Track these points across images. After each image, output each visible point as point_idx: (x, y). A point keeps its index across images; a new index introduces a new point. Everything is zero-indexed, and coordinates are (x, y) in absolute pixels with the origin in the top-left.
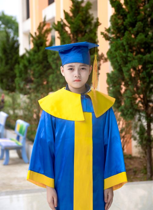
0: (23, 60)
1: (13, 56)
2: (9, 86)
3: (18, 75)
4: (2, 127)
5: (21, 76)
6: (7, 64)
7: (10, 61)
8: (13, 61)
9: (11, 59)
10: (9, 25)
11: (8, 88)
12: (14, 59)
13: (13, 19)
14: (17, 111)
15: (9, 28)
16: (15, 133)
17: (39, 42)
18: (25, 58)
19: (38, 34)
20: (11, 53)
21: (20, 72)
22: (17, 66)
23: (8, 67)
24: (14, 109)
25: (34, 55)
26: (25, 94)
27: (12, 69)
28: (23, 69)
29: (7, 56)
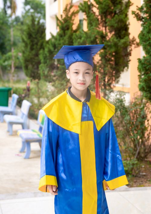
0: (48, 45)
1: (38, 41)
2: (34, 73)
3: (42, 61)
4: (24, 117)
5: (45, 62)
6: (32, 49)
7: (35, 47)
8: (39, 47)
9: (37, 44)
10: (39, 10)
11: (33, 75)
12: (39, 44)
13: (42, 3)
14: (41, 100)
15: (38, 13)
16: (38, 124)
17: (65, 25)
18: (50, 43)
19: (64, 16)
20: (36, 38)
21: (45, 58)
22: (41, 51)
23: (34, 52)
24: (39, 98)
25: (60, 40)
26: (50, 82)
27: (37, 55)
28: (48, 54)
29: (32, 41)
